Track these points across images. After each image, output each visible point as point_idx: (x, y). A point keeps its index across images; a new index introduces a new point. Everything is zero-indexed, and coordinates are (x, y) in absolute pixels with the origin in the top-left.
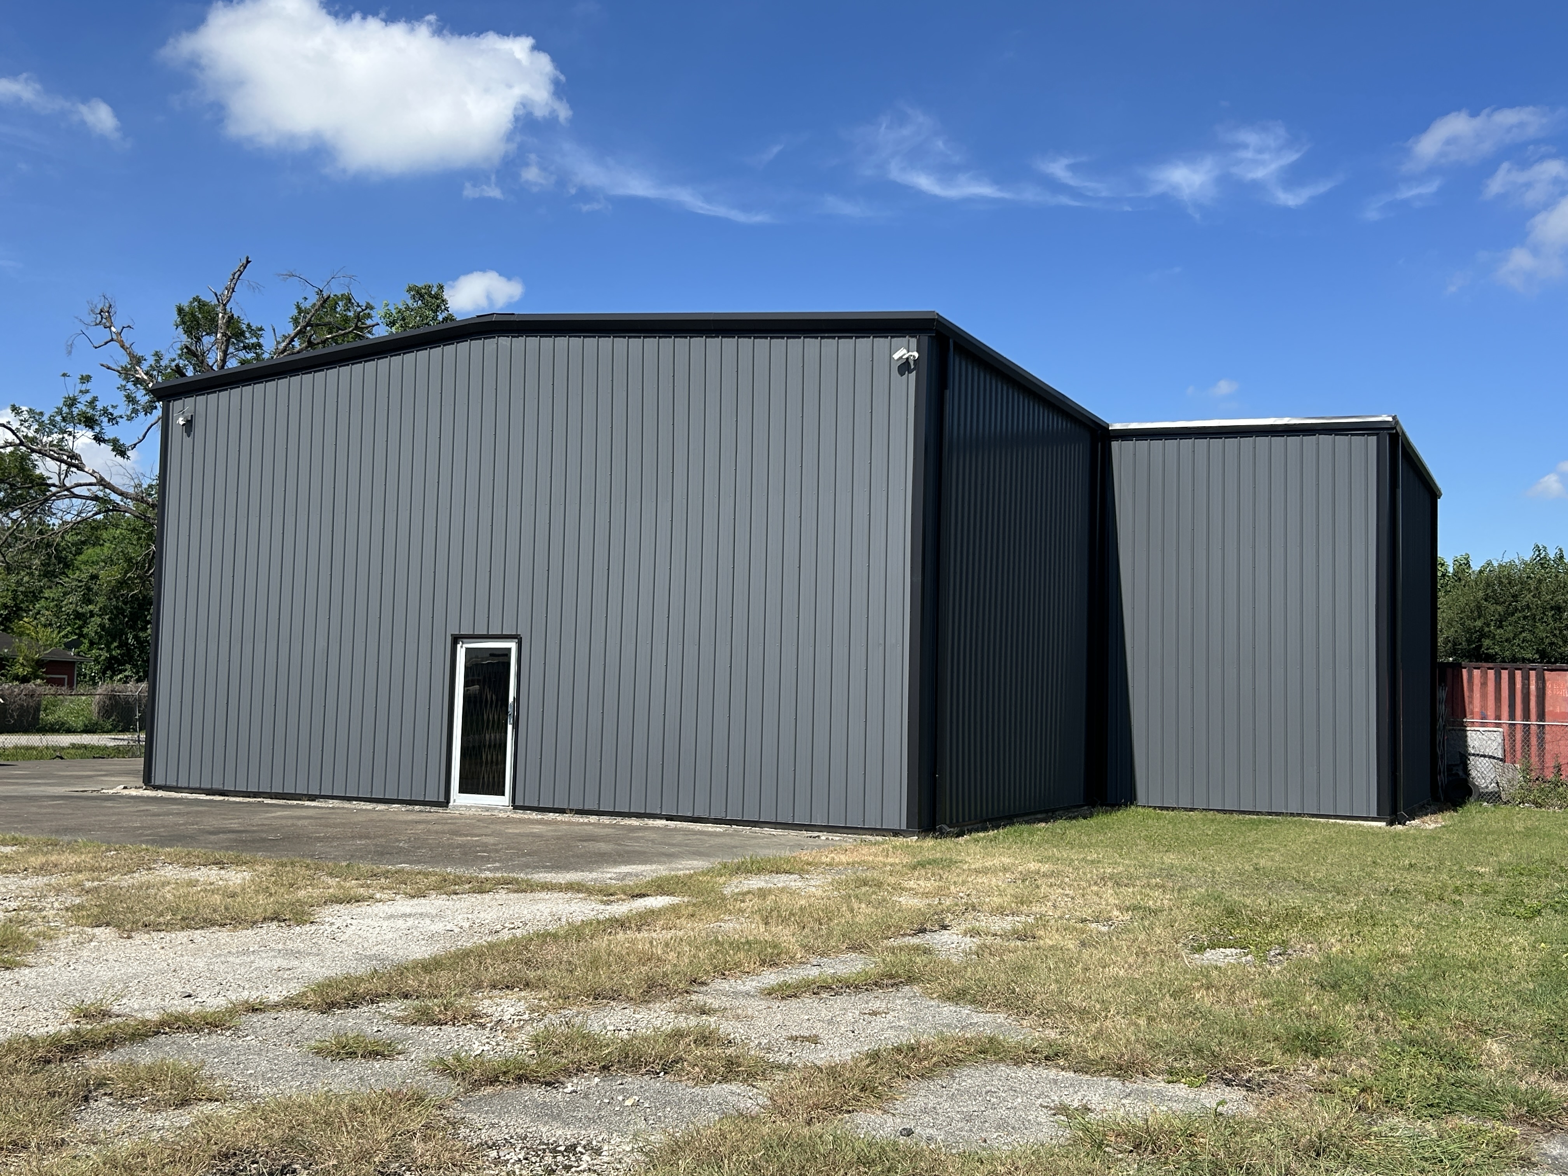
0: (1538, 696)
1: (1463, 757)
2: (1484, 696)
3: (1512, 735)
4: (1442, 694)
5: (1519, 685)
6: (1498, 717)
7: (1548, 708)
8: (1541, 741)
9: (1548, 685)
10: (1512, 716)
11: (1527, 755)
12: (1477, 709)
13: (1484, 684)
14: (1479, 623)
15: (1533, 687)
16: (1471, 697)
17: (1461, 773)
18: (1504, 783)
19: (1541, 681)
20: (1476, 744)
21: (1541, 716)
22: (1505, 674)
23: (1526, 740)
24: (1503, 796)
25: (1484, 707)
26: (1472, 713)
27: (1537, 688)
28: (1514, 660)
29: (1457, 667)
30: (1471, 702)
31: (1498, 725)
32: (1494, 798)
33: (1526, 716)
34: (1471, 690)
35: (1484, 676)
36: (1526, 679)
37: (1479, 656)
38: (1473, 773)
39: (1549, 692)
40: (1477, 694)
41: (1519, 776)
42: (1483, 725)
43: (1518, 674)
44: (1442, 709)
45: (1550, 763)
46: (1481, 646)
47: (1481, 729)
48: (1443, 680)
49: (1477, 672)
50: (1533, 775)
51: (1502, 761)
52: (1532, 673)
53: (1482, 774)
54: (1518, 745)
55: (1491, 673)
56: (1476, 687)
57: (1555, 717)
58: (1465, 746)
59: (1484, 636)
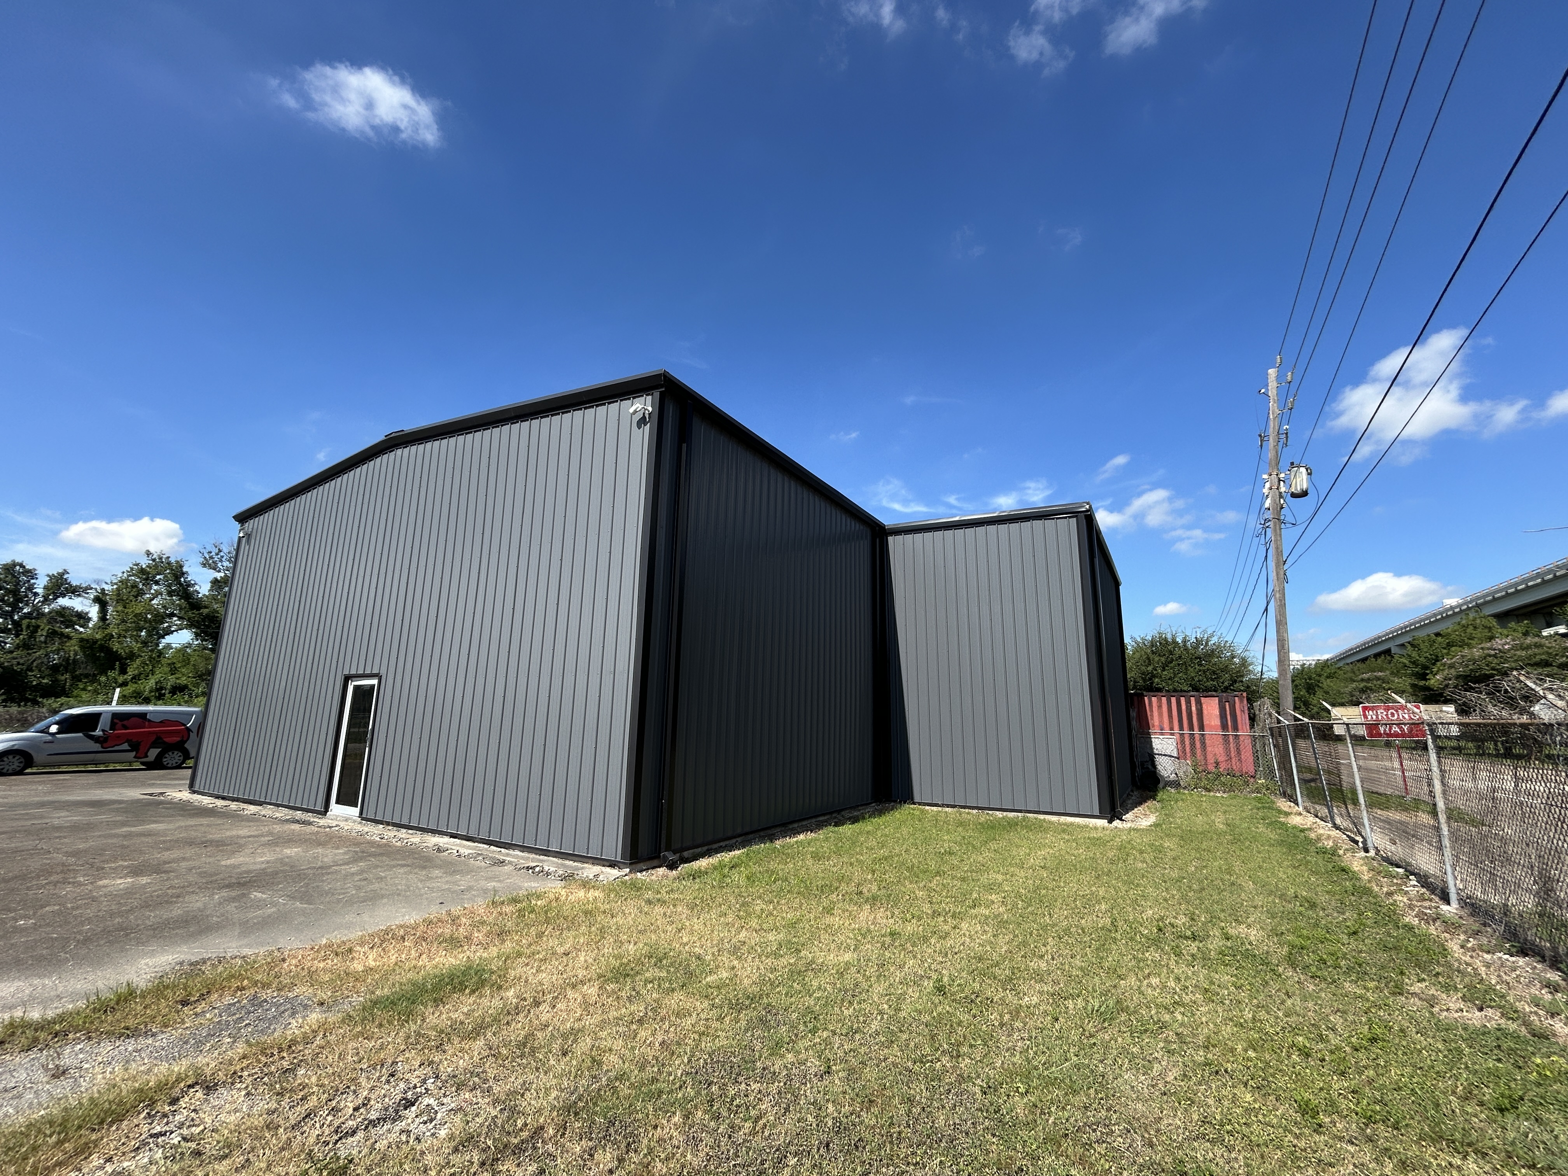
0: (1197, 714)
1: (1151, 757)
2: (1161, 715)
3: (1182, 742)
4: (1133, 714)
5: (1184, 707)
6: (1172, 729)
7: (1206, 722)
8: (1203, 744)
9: (1204, 706)
10: (1181, 728)
11: (1193, 754)
12: (1156, 723)
13: (1160, 707)
14: (1150, 668)
15: (1194, 708)
16: (1152, 715)
17: (1150, 767)
18: (1181, 774)
19: (1199, 704)
20: (1159, 747)
21: (1202, 727)
22: (1173, 700)
23: (1193, 745)
24: (1182, 783)
25: (1161, 721)
26: (1153, 726)
27: (1197, 709)
28: (1175, 690)
29: (1142, 696)
30: (1152, 719)
31: (1172, 734)
32: (1176, 784)
33: (1191, 728)
34: (1152, 711)
35: (1160, 701)
36: (1188, 703)
37: (1155, 690)
38: (1159, 767)
39: (1205, 712)
40: (1156, 714)
41: (1190, 769)
42: (1162, 734)
43: (1183, 700)
44: (1134, 723)
45: (1211, 760)
46: (1152, 683)
47: (1161, 737)
48: (1132, 704)
49: (1153, 699)
50: (1201, 768)
51: (1178, 758)
52: (1193, 699)
53: (1166, 767)
54: (1188, 749)
55: (1164, 699)
56: (1155, 709)
57: (1212, 728)
58: (1152, 748)
59: (1154, 676)
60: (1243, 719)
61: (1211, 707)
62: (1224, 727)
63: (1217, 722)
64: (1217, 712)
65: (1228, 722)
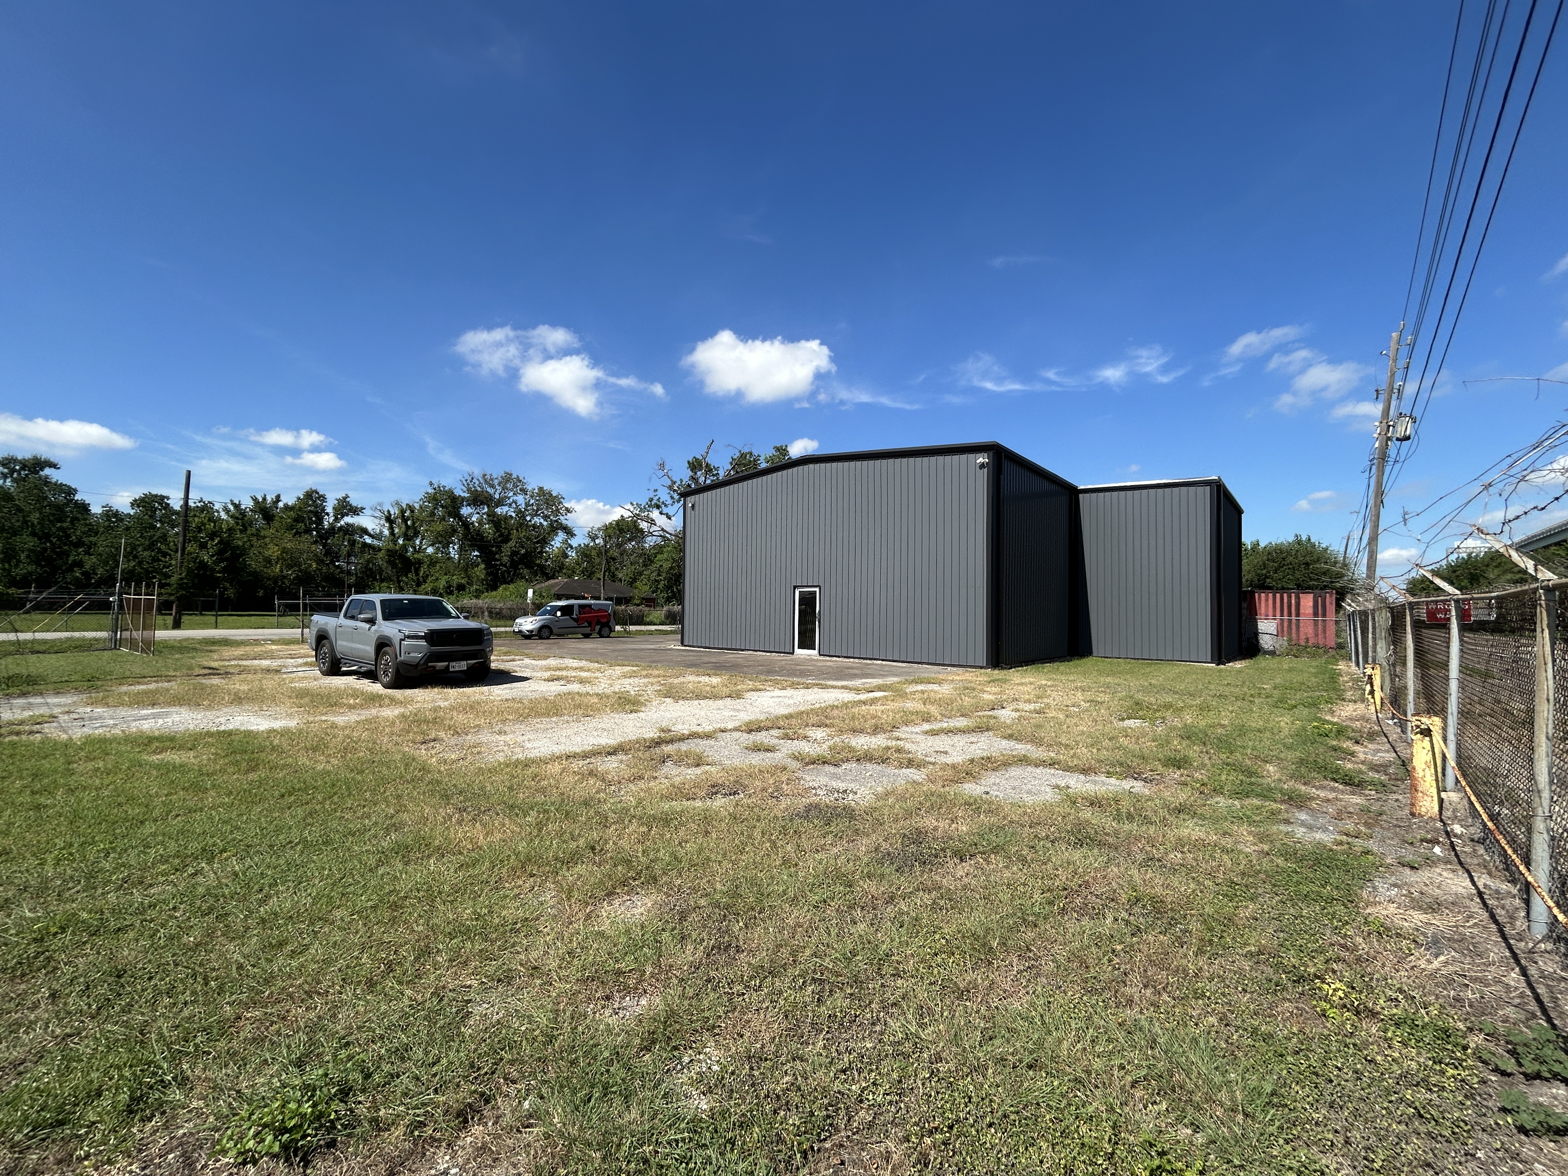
0: (1296, 605)
1: (1256, 634)
2: (1267, 605)
3: (1282, 624)
4: (1244, 605)
5: (1285, 601)
6: (1274, 615)
7: (1302, 611)
8: (1298, 627)
9: (1302, 600)
10: (1282, 615)
11: (1290, 633)
12: (1263, 612)
13: (1267, 600)
14: (1264, 572)
15: (1293, 601)
16: (1260, 606)
17: (1254, 641)
18: (1277, 646)
19: (1298, 597)
20: (1263, 628)
21: (1298, 615)
22: (1278, 595)
23: (1290, 626)
24: (1277, 652)
25: (1267, 611)
26: (1260, 613)
27: (1296, 602)
28: (1283, 588)
29: (1252, 593)
30: (1260, 609)
31: (1274, 619)
32: (1272, 653)
33: (1290, 615)
34: (1260, 603)
35: (1267, 596)
36: (1290, 597)
37: (1263, 587)
38: (1261, 641)
39: (1302, 603)
40: (1263, 605)
41: (1286, 643)
42: (1266, 619)
43: (1285, 595)
44: (1244, 612)
45: (1302, 637)
46: (1265, 582)
47: (1266, 621)
48: (1245, 598)
49: (1263, 595)
50: (1293, 643)
51: (1277, 636)
52: (1293, 595)
53: (1266, 642)
54: (1285, 629)
55: (1271, 595)
56: (1263, 602)
57: (1306, 615)
58: (1257, 629)
59: (1267, 577)
60: (1331, 607)
61: (1307, 601)
62: (1316, 614)
63: (1310, 611)
64: (1311, 604)
65: (1319, 610)
